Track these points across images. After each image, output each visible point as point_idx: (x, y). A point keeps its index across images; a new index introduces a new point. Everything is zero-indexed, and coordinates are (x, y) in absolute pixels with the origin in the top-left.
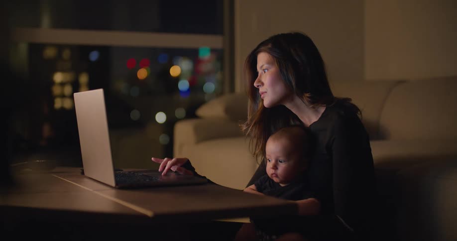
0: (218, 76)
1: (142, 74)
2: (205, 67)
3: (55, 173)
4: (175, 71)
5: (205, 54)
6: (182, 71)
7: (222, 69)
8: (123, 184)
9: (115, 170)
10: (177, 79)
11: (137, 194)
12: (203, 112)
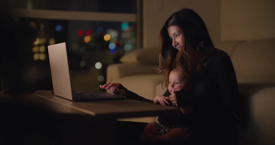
0: (133, 40)
1: (87, 39)
2: (125, 35)
3: (37, 93)
4: (107, 37)
5: (125, 27)
6: (111, 37)
7: (135, 36)
8: (77, 98)
9: (72, 91)
10: (108, 42)
11: (85, 104)
12: (124, 59)
